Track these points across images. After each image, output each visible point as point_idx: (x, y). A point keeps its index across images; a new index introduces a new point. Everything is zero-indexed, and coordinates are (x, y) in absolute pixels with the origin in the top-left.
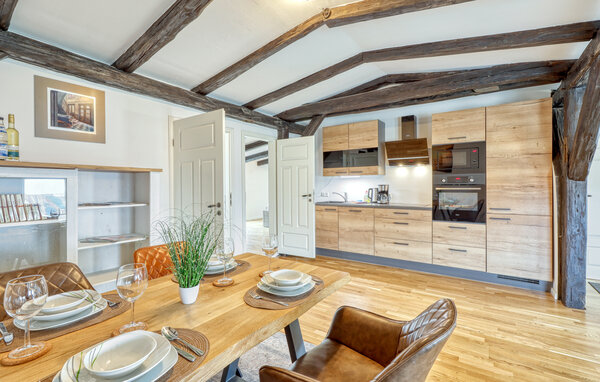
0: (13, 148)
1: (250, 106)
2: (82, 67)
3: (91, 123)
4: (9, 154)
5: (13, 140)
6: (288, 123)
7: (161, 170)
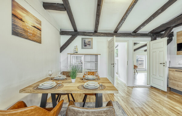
0: (77, 51)
1: (135, 32)
2: (88, 34)
3: (90, 45)
4: (76, 52)
5: (77, 50)
6: (155, 34)
7: (100, 54)
